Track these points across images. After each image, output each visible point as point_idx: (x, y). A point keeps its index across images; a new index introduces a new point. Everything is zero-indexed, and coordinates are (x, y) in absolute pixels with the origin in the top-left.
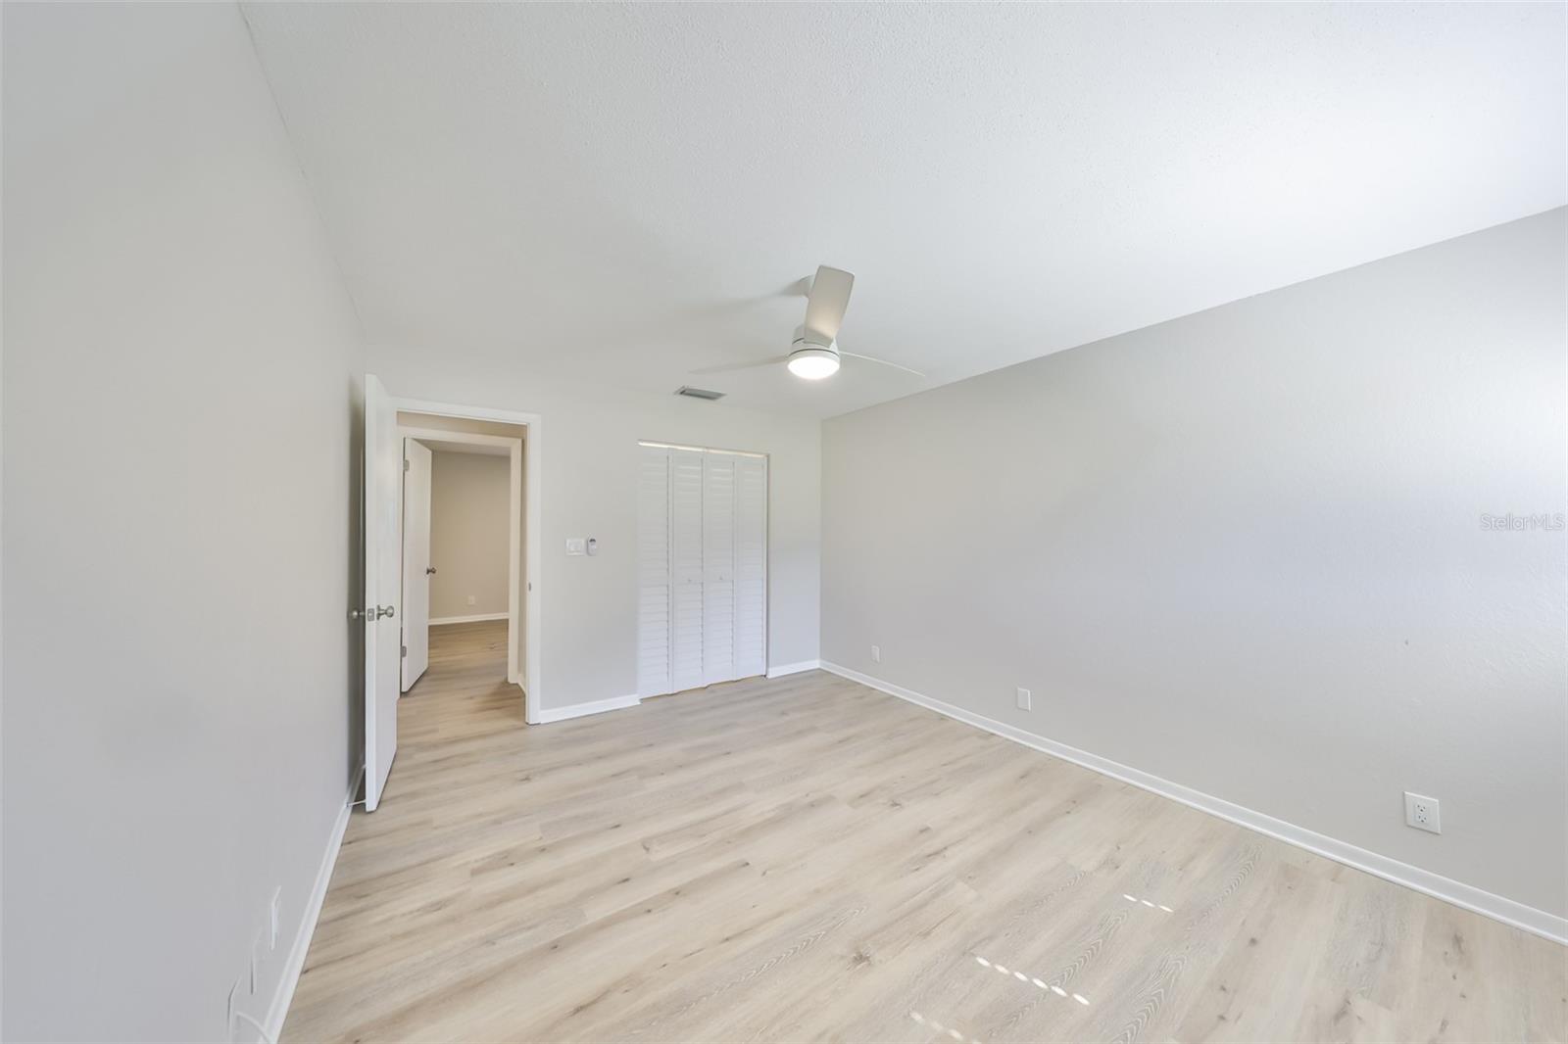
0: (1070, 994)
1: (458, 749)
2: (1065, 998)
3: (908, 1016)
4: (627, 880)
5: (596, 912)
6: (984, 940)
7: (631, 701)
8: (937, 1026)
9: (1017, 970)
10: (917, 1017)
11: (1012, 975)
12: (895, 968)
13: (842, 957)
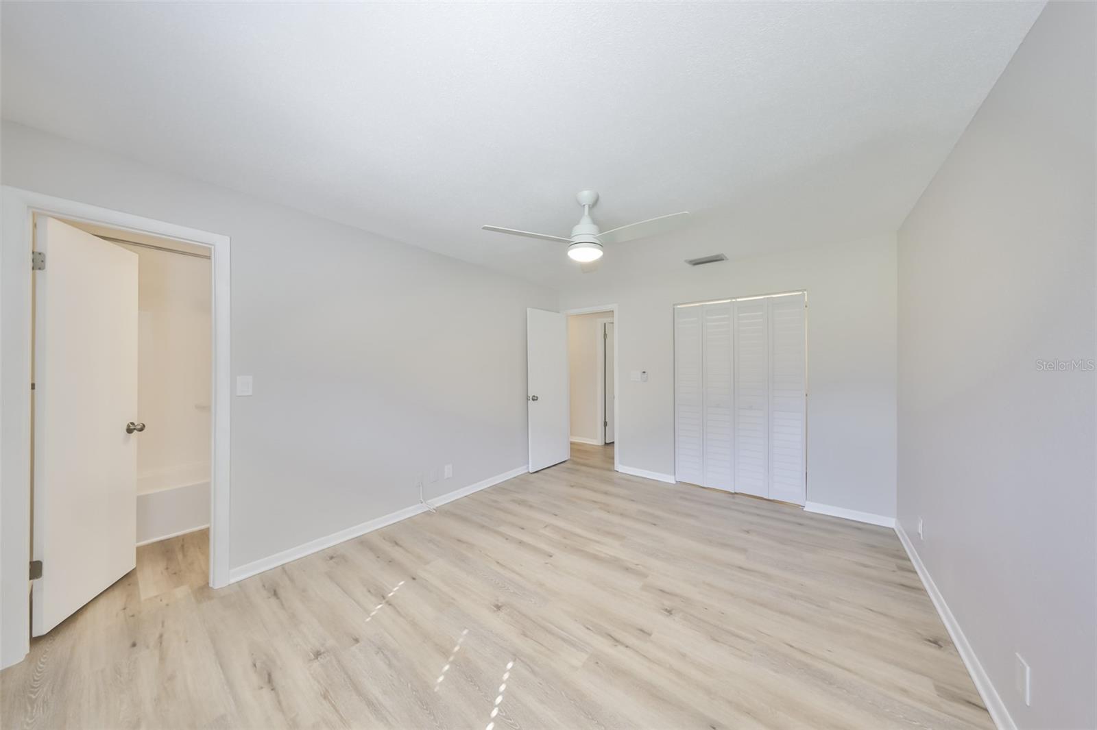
0: (494, 720)
1: (583, 468)
2: (490, 716)
3: (466, 628)
4: (523, 529)
5: (503, 529)
6: (530, 668)
7: (670, 479)
8: (461, 640)
9: (507, 686)
10: (465, 632)
11: (503, 682)
12: (497, 622)
13: (498, 600)
